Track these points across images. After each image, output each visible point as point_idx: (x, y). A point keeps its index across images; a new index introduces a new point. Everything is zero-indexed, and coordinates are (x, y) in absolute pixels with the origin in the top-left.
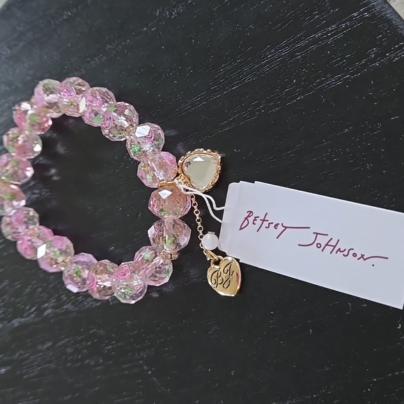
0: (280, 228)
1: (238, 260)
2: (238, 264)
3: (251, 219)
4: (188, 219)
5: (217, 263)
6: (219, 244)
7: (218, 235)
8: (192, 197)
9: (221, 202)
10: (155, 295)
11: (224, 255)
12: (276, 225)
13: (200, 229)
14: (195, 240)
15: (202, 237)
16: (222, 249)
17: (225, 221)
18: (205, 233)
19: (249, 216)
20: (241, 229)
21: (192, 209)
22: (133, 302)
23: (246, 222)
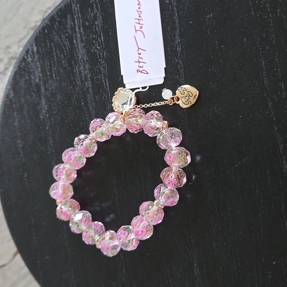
3: (141, 69)
12: (139, 54)
20: (148, 73)
23: (143, 71)
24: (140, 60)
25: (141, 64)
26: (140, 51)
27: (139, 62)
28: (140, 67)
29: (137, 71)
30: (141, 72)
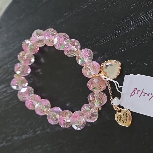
1: (130, 110)
3: (136, 92)
4: (106, 91)
5: (120, 111)
6: (121, 103)
7: (120, 99)
8: (108, 82)
9: (121, 84)
11: (123, 108)
12: (148, 95)
13: (111, 96)
14: (109, 101)
15: (112, 100)
17: (123, 92)
18: (113, 98)
19: (135, 90)
20: (131, 96)
23: (134, 93)
24: (143, 94)
25: (140, 93)
26: (151, 96)
27: (142, 92)
28: (138, 92)
29: (136, 88)
30: (133, 91)
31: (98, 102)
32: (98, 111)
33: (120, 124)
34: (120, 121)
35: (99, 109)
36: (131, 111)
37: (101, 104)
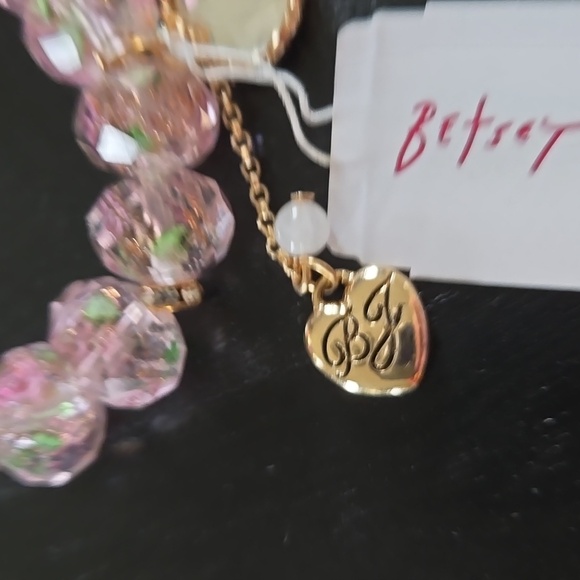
0: (538, 139)
1: (406, 273)
2: (407, 285)
3: (432, 129)
4: (218, 163)
5: (336, 294)
6: (333, 236)
7: (322, 201)
8: (220, 88)
9: (322, 92)
10: (128, 445)
11: (354, 265)
12: (524, 131)
13: (260, 196)
14: (248, 237)
15: (269, 222)
16: (345, 248)
18: (275, 207)
19: (421, 120)
20: (399, 167)
21: (224, 132)
22: (61, 478)
24: (485, 134)
25: (459, 135)
27: (476, 123)
30: (414, 131)
31: (172, 239)
32: (178, 315)
33: (351, 387)
34: (344, 365)
35: (181, 299)
36: (413, 274)
37: (193, 252)
